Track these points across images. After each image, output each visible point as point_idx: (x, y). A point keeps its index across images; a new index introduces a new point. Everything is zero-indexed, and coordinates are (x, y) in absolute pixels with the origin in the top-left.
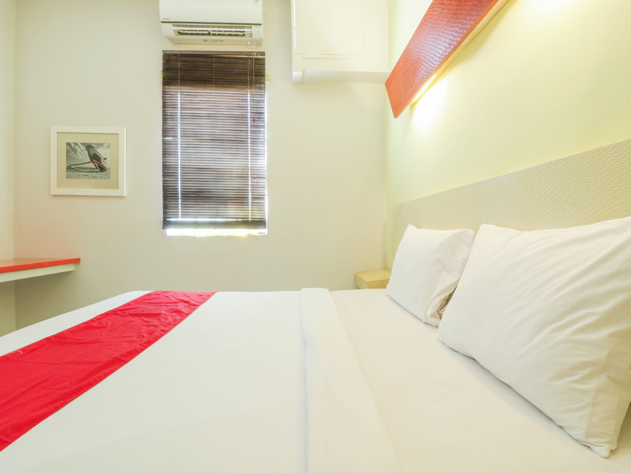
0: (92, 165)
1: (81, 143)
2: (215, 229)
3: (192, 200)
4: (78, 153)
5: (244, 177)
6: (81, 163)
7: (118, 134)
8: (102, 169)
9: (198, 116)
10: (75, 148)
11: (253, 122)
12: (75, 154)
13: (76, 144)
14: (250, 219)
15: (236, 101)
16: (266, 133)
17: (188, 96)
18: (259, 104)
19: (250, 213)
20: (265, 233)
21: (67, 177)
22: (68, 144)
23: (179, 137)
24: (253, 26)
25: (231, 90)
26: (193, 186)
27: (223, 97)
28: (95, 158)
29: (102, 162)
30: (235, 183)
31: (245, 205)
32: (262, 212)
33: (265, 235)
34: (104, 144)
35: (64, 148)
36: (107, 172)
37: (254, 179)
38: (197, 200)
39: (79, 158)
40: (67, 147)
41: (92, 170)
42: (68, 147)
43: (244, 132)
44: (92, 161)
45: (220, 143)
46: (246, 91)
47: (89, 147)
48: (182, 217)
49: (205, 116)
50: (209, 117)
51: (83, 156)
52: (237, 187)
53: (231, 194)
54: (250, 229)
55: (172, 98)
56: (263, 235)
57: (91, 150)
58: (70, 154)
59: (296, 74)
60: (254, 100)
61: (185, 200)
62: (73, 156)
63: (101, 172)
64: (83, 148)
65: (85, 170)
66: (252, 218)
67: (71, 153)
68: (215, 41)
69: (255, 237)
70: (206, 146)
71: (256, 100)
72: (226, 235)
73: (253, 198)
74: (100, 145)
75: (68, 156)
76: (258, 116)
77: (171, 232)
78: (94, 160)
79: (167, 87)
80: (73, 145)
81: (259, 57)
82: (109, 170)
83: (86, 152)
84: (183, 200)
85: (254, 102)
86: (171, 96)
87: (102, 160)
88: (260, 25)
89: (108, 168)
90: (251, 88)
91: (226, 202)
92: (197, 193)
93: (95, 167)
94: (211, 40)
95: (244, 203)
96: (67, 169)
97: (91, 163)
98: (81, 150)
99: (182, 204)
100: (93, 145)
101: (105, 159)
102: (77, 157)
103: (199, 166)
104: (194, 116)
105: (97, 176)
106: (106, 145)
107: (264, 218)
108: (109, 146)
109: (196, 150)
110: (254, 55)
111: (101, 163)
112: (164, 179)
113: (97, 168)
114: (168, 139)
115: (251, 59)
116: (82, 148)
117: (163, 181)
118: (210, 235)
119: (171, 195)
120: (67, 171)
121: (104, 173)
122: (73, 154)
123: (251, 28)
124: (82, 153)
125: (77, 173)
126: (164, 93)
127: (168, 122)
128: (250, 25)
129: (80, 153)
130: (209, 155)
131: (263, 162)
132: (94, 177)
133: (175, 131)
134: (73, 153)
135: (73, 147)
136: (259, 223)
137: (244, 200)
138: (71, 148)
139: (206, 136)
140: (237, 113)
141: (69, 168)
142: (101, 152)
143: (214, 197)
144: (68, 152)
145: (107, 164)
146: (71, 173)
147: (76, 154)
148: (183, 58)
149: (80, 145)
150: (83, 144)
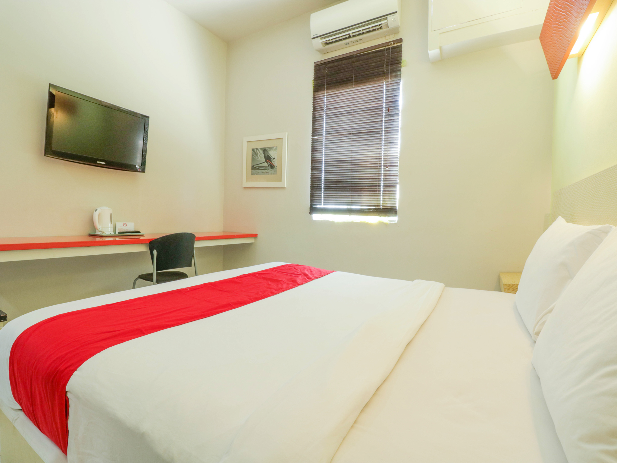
0: (266, 164)
1: (260, 148)
2: (350, 215)
3: (332, 190)
4: (258, 156)
5: (377, 166)
6: (259, 163)
7: (282, 138)
8: (272, 166)
9: (340, 114)
10: (257, 152)
11: (387, 111)
12: (256, 157)
13: (257, 149)
14: (381, 207)
15: (372, 94)
16: (400, 121)
17: (332, 98)
18: (394, 92)
19: (382, 201)
20: (395, 221)
21: (252, 174)
22: (253, 150)
23: (324, 135)
24: (388, 16)
25: (368, 84)
26: (333, 177)
27: (361, 93)
28: (268, 158)
29: (272, 162)
30: (369, 173)
31: (376, 193)
32: (393, 200)
33: (395, 223)
34: (273, 147)
35: (250, 152)
36: (275, 168)
37: (386, 167)
38: (336, 190)
39: (259, 160)
40: (252, 152)
41: (266, 168)
42: (253, 152)
43: (379, 122)
44: (266, 161)
45: (357, 136)
46: (382, 82)
47: (265, 150)
48: (324, 205)
49: (345, 113)
50: (348, 113)
51: (261, 158)
52: (370, 176)
53: (365, 183)
54: (381, 216)
55: (320, 102)
56: (394, 222)
57: (266, 152)
58: (254, 157)
59: (433, 52)
60: (389, 89)
61: (327, 190)
62: (255, 158)
63: (271, 169)
64: (261, 152)
65: (262, 168)
66: (383, 206)
67: (254, 156)
68: (355, 42)
69: (385, 225)
70: (345, 140)
71: (391, 89)
72: (359, 221)
73: (385, 187)
74: (271, 148)
75: (253, 159)
76: (392, 104)
77: (316, 217)
78: (267, 160)
79: (317, 93)
80: (255, 150)
81: (396, 45)
82: (276, 167)
83: (263, 154)
84: (325, 190)
85: (389, 91)
86: (320, 100)
87: (272, 160)
88: (396, 12)
89: (276, 166)
90: (387, 78)
91: (360, 191)
92: (336, 183)
93: (268, 166)
94: (352, 42)
95: (376, 191)
96: (252, 168)
97: (266, 163)
98: (260, 153)
99: (324, 193)
100: (267, 149)
101: (274, 159)
102: (257, 158)
103: (339, 158)
104: (337, 115)
105: (269, 172)
106: (275, 147)
107: (395, 206)
108: (276, 149)
109: (337, 145)
110: (391, 44)
111: (271, 162)
112: (312, 172)
113: (269, 166)
114: (316, 138)
115: (388, 49)
116: (260, 152)
117: (311, 174)
118: (346, 221)
119: (317, 186)
120: (252, 170)
121: (273, 170)
122: (255, 157)
123: (387, 18)
124: (260, 155)
125: (257, 171)
126: (314, 98)
127: (317, 123)
128: (385, 17)
129: (259, 155)
130: (347, 149)
131: (396, 150)
132: (267, 173)
133: (321, 130)
134: (255, 156)
135: (255, 151)
136: (390, 211)
137: (376, 188)
138: (254, 152)
139: (345, 131)
140: (372, 105)
141: (253, 168)
142: (272, 153)
143: (350, 186)
144: (253, 155)
145: (275, 163)
146: (254, 171)
147: (257, 156)
148: (329, 65)
149: (259, 149)
150: (261, 149)
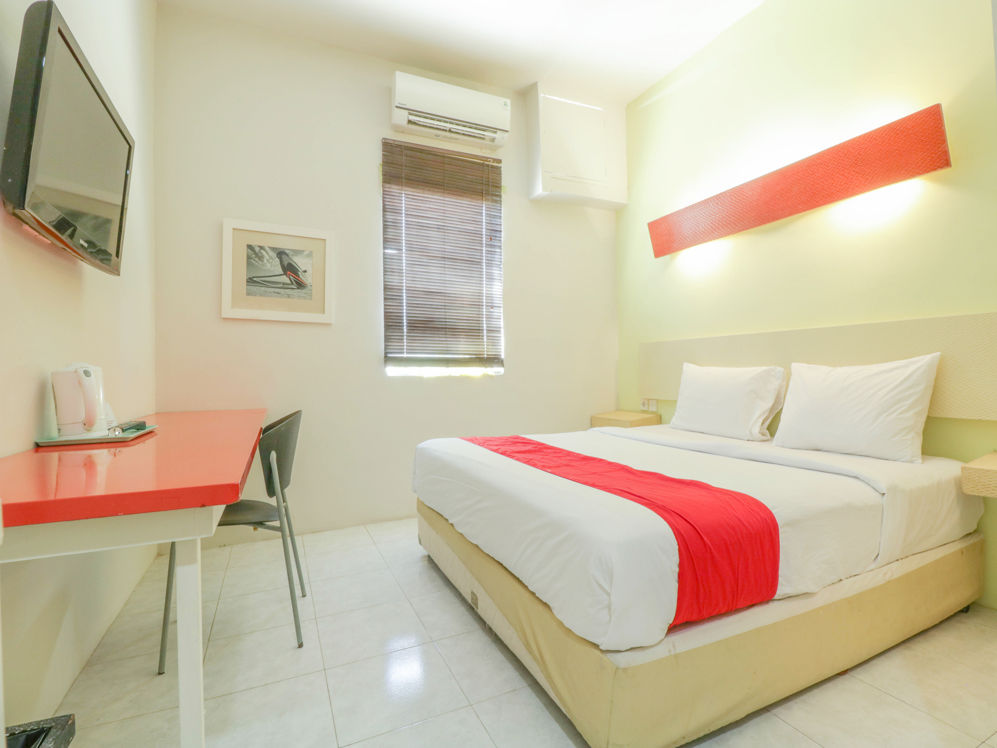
0: (285, 279)
1: (269, 247)
2: (448, 367)
3: (419, 331)
4: (265, 261)
5: (479, 306)
6: (268, 275)
7: (325, 240)
8: (300, 285)
9: (427, 227)
10: (260, 253)
11: (489, 240)
12: (260, 262)
13: (261, 248)
14: (485, 356)
15: (470, 214)
16: (504, 254)
17: (415, 201)
18: (495, 219)
19: (486, 350)
20: (500, 372)
21: (248, 294)
22: (250, 247)
23: (404, 251)
24: (498, 131)
25: (465, 199)
26: (421, 314)
27: (455, 207)
28: (290, 269)
29: (301, 276)
30: (467, 312)
31: (480, 339)
32: (498, 347)
33: (501, 375)
34: (303, 251)
35: (244, 252)
36: (307, 289)
37: (490, 308)
38: (425, 332)
39: (266, 268)
40: (247, 251)
41: (285, 286)
42: (250, 251)
43: (479, 251)
44: (285, 274)
45: (453, 262)
46: (480, 202)
47: (281, 254)
48: (407, 353)
49: (435, 228)
50: (439, 228)
51: (273, 266)
52: (471, 317)
53: (462, 324)
54: (486, 367)
55: (395, 201)
56: (500, 374)
57: (284, 257)
58: (252, 261)
59: (539, 190)
60: (490, 214)
61: (411, 331)
62: (256, 264)
63: (298, 289)
64: (273, 255)
65: (274, 284)
66: (487, 355)
67: (254, 260)
68: (448, 138)
69: (491, 377)
70: (436, 265)
71: (492, 215)
72: (458, 375)
73: (489, 331)
74: (297, 252)
75: (249, 264)
76: (494, 233)
77: (393, 371)
78: (288, 272)
79: (388, 185)
80: (257, 249)
81: (495, 164)
82: (310, 288)
83: (277, 259)
84: (409, 331)
85: (490, 217)
86: (394, 198)
87: (300, 273)
88: (507, 131)
89: (309, 285)
90: (486, 200)
91: (459, 335)
92: (425, 323)
93: (290, 282)
94: (445, 137)
95: (479, 336)
96: (247, 282)
97: (285, 276)
98: (269, 256)
99: (407, 336)
100: (287, 252)
101: (305, 271)
102: (262, 265)
103: (428, 288)
104: (422, 226)
105: (294, 294)
106: (306, 253)
107: (500, 355)
108: (310, 254)
109: (424, 269)
110: (490, 161)
111: (299, 277)
112: (385, 304)
113: (293, 284)
114: (387, 252)
115: (488, 166)
116: (270, 255)
117: (385, 305)
118: (440, 375)
119: (394, 324)
120: (247, 285)
121: (304, 291)
122: (257, 262)
123: (495, 132)
124: (271, 260)
125: (263, 289)
126: (385, 193)
127: (388, 230)
128: (495, 130)
129: (268, 260)
130: (440, 277)
131: (497, 289)
132: (289, 296)
133: (399, 243)
134: (257, 260)
135: (257, 251)
136: (493, 360)
137: (479, 333)
138: (254, 253)
139: (435, 252)
140: (471, 227)
141: (251, 281)
142: (300, 262)
143: (446, 328)
144: (249, 258)
145: (307, 279)
146: (254, 289)
147: (262, 261)
148: (409, 153)
149: (268, 249)
150: (273, 249)
